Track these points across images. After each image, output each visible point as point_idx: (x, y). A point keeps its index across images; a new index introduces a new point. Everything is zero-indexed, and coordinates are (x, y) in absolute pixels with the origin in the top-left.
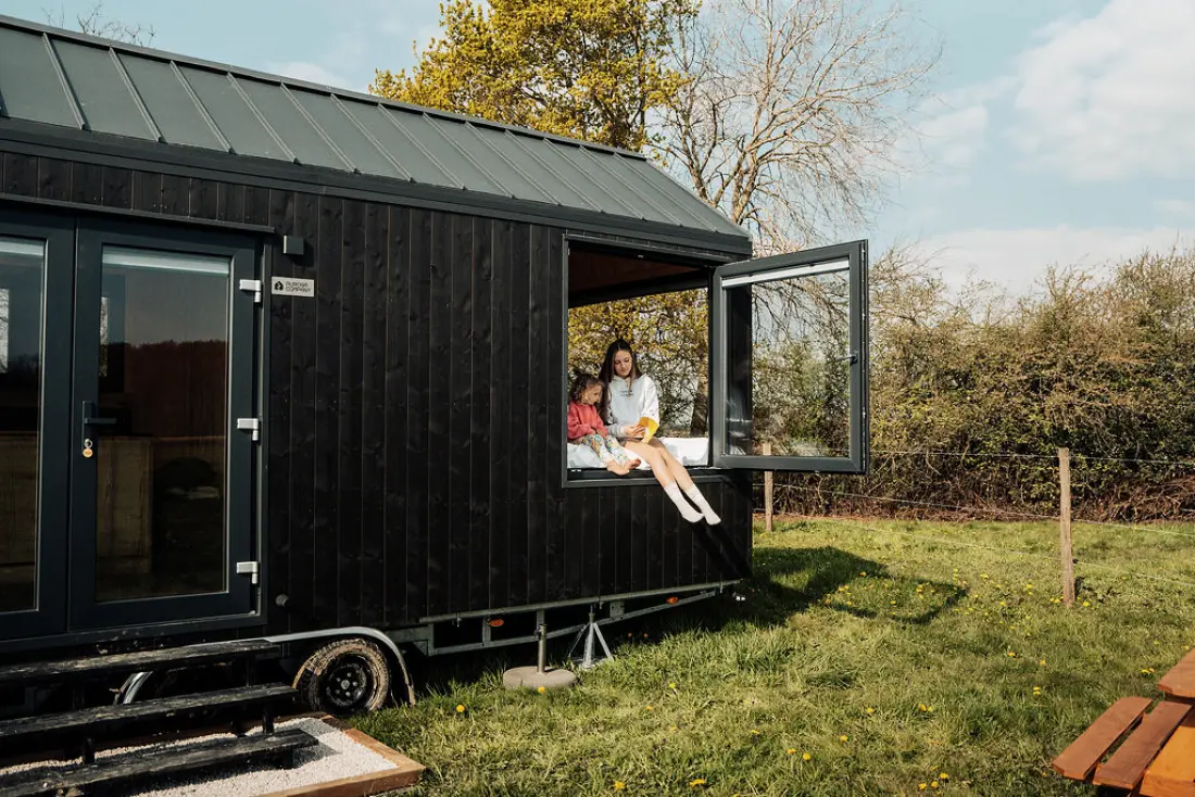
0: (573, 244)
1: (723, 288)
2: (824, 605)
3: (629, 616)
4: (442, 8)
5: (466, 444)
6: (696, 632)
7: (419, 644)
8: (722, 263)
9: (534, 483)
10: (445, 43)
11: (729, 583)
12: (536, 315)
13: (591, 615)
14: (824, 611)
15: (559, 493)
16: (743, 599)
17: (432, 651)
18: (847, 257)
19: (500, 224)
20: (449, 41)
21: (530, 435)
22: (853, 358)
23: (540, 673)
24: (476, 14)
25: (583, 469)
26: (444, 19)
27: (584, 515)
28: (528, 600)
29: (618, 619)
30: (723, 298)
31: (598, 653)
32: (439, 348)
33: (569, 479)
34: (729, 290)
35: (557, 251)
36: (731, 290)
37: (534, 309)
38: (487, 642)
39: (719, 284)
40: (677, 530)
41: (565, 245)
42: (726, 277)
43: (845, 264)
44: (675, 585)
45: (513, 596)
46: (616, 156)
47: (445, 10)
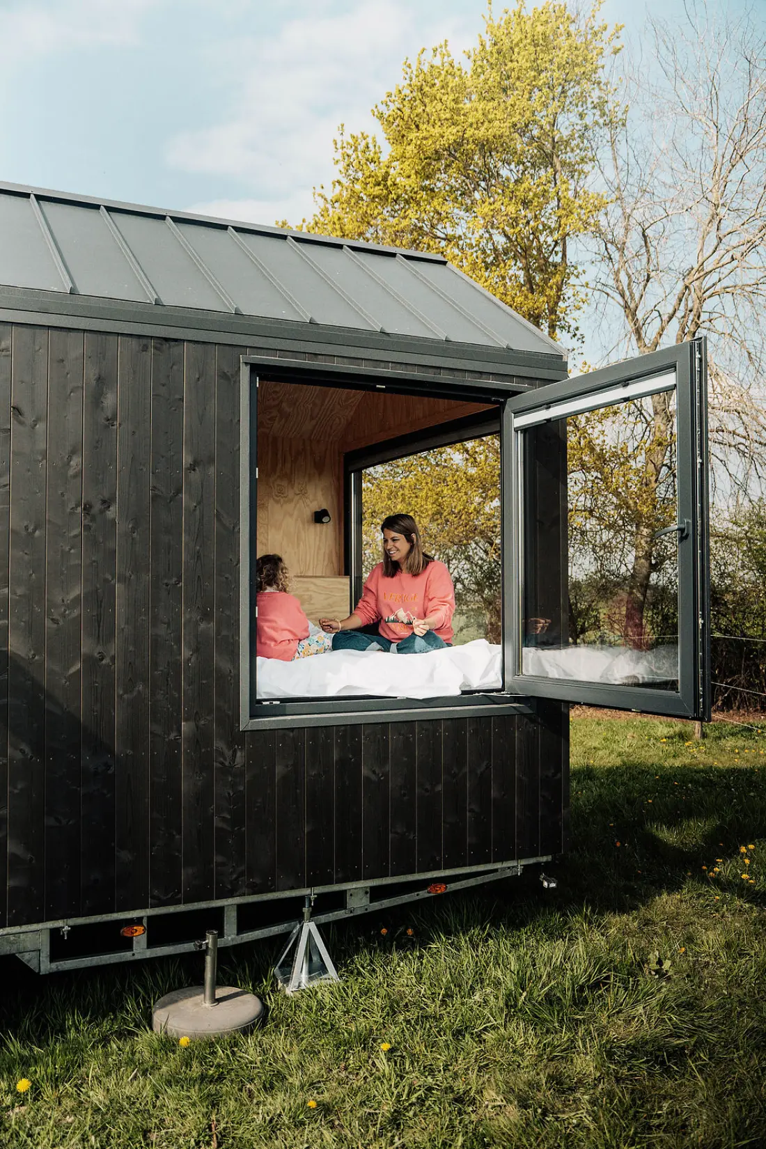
0: (256, 369)
1: (516, 430)
2: (704, 880)
3: (376, 906)
4: (336, 144)
5: (72, 670)
6: (484, 930)
7: (26, 957)
8: (516, 393)
9: (192, 724)
10: (339, 182)
11: (532, 861)
12: (195, 476)
13: (305, 910)
14: (704, 889)
15: (236, 738)
16: (553, 885)
17: (46, 967)
18: (672, 367)
19: (134, 343)
20: (345, 181)
21: (185, 653)
22: (681, 530)
23: (208, 1004)
24: (371, 146)
25: (283, 700)
26: (339, 156)
27: (279, 770)
28: (181, 896)
29: (359, 912)
30: (517, 445)
31: (317, 969)
32: (26, 528)
33: (252, 716)
34: (525, 430)
35: (230, 379)
36: (530, 432)
37: (192, 468)
38: (141, 949)
39: (510, 422)
40: (440, 788)
41: (245, 372)
42: (519, 413)
43: (669, 379)
44: (438, 868)
45: (156, 892)
46: (399, 258)
47: (339, 146)
